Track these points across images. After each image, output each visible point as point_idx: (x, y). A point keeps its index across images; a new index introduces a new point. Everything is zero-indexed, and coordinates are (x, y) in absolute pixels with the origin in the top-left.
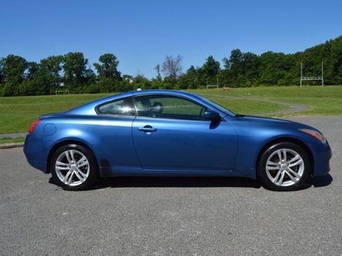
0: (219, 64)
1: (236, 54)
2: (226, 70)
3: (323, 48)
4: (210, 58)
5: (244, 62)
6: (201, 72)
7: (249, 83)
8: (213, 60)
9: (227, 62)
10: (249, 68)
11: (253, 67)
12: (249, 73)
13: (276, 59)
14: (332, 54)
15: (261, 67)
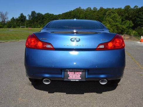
0: (26, 17)
1: (33, 13)
2: (29, 20)
3: (69, 13)
4: (22, 14)
5: (37, 17)
6: (17, 20)
7: (39, 26)
8: (23, 15)
9: (30, 16)
10: (39, 19)
11: (41, 19)
12: (39, 21)
13: (51, 17)
14: (72, 16)
15: (44, 19)
